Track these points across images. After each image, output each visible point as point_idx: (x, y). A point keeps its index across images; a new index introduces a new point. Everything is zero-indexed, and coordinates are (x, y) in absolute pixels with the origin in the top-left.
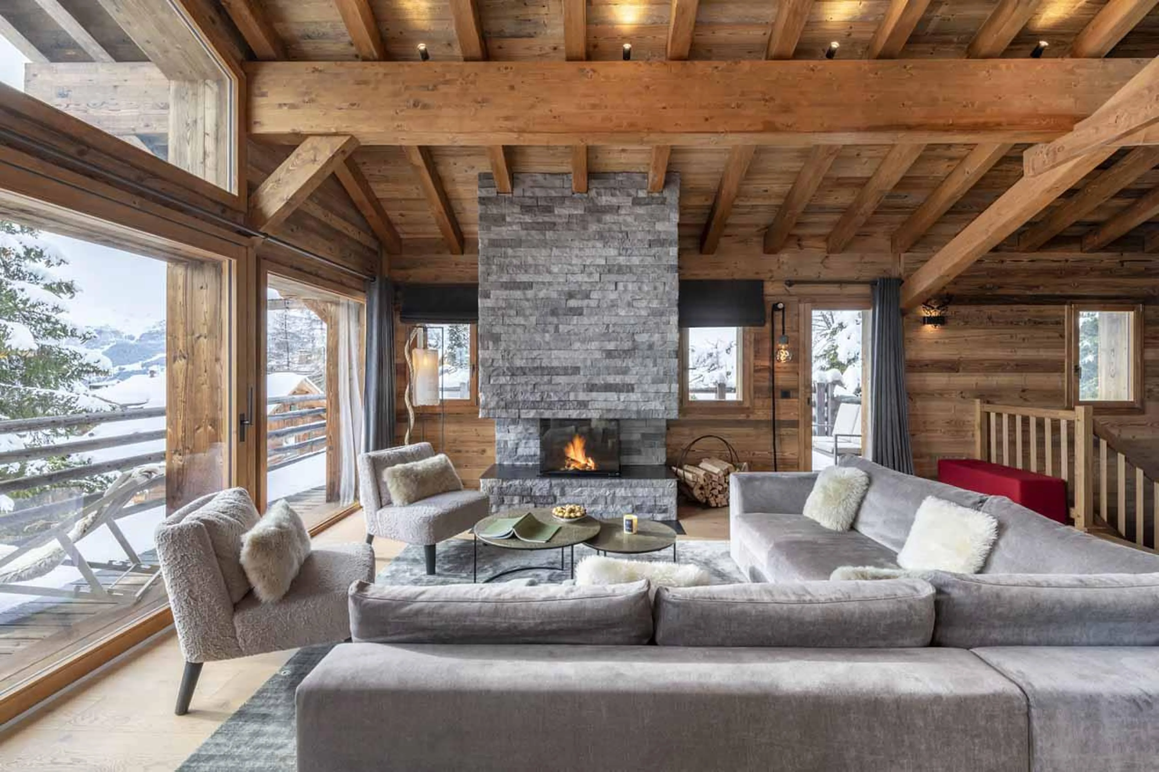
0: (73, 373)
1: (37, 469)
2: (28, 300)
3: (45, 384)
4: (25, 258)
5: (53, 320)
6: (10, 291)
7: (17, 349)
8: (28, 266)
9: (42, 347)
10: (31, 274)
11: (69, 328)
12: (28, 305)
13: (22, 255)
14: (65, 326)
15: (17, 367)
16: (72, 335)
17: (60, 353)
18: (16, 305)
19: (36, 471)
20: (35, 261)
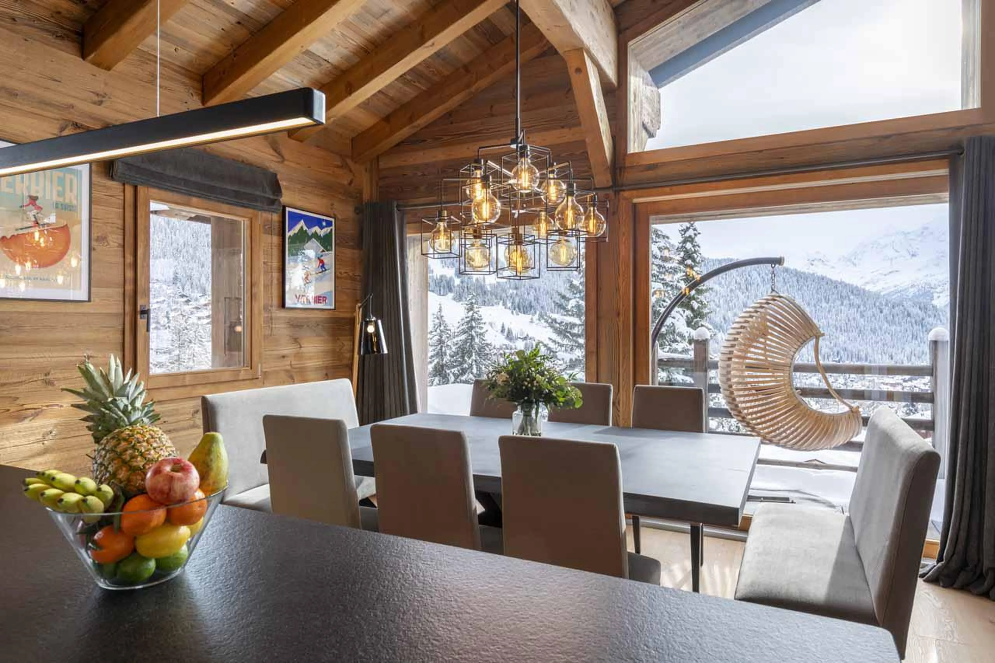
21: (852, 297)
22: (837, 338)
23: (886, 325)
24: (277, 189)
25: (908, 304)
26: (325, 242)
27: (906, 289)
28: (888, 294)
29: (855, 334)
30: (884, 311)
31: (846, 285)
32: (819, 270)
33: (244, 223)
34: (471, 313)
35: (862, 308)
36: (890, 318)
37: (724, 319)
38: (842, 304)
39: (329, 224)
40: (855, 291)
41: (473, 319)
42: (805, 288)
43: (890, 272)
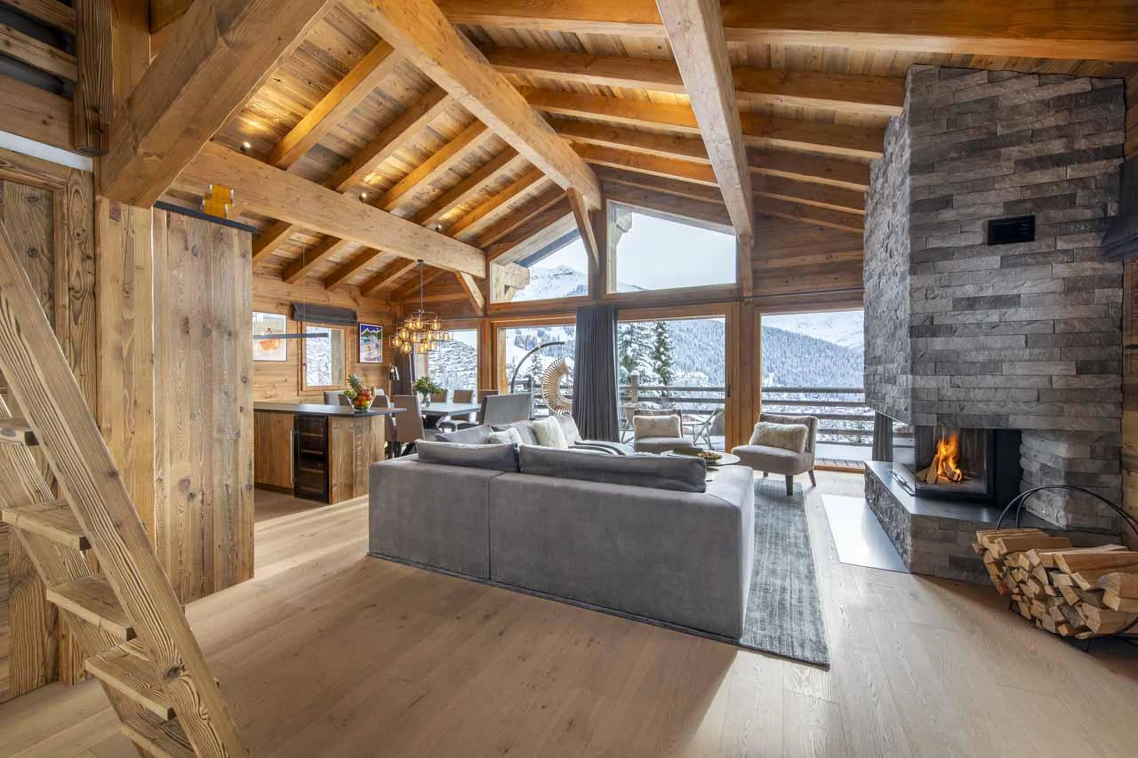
21: (827, 351)
22: (816, 381)
23: (852, 371)
24: (355, 317)
26: (379, 336)
28: (854, 349)
29: (829, 377)
31: (823, 342)
32: (804, 331)
33: (343, 331)
35: (835, 358)
36: (855, 366)
38: (820, 356)
39: (380, 328)
40: (830, 346)
41: (536, 368)
42: (793, 344)
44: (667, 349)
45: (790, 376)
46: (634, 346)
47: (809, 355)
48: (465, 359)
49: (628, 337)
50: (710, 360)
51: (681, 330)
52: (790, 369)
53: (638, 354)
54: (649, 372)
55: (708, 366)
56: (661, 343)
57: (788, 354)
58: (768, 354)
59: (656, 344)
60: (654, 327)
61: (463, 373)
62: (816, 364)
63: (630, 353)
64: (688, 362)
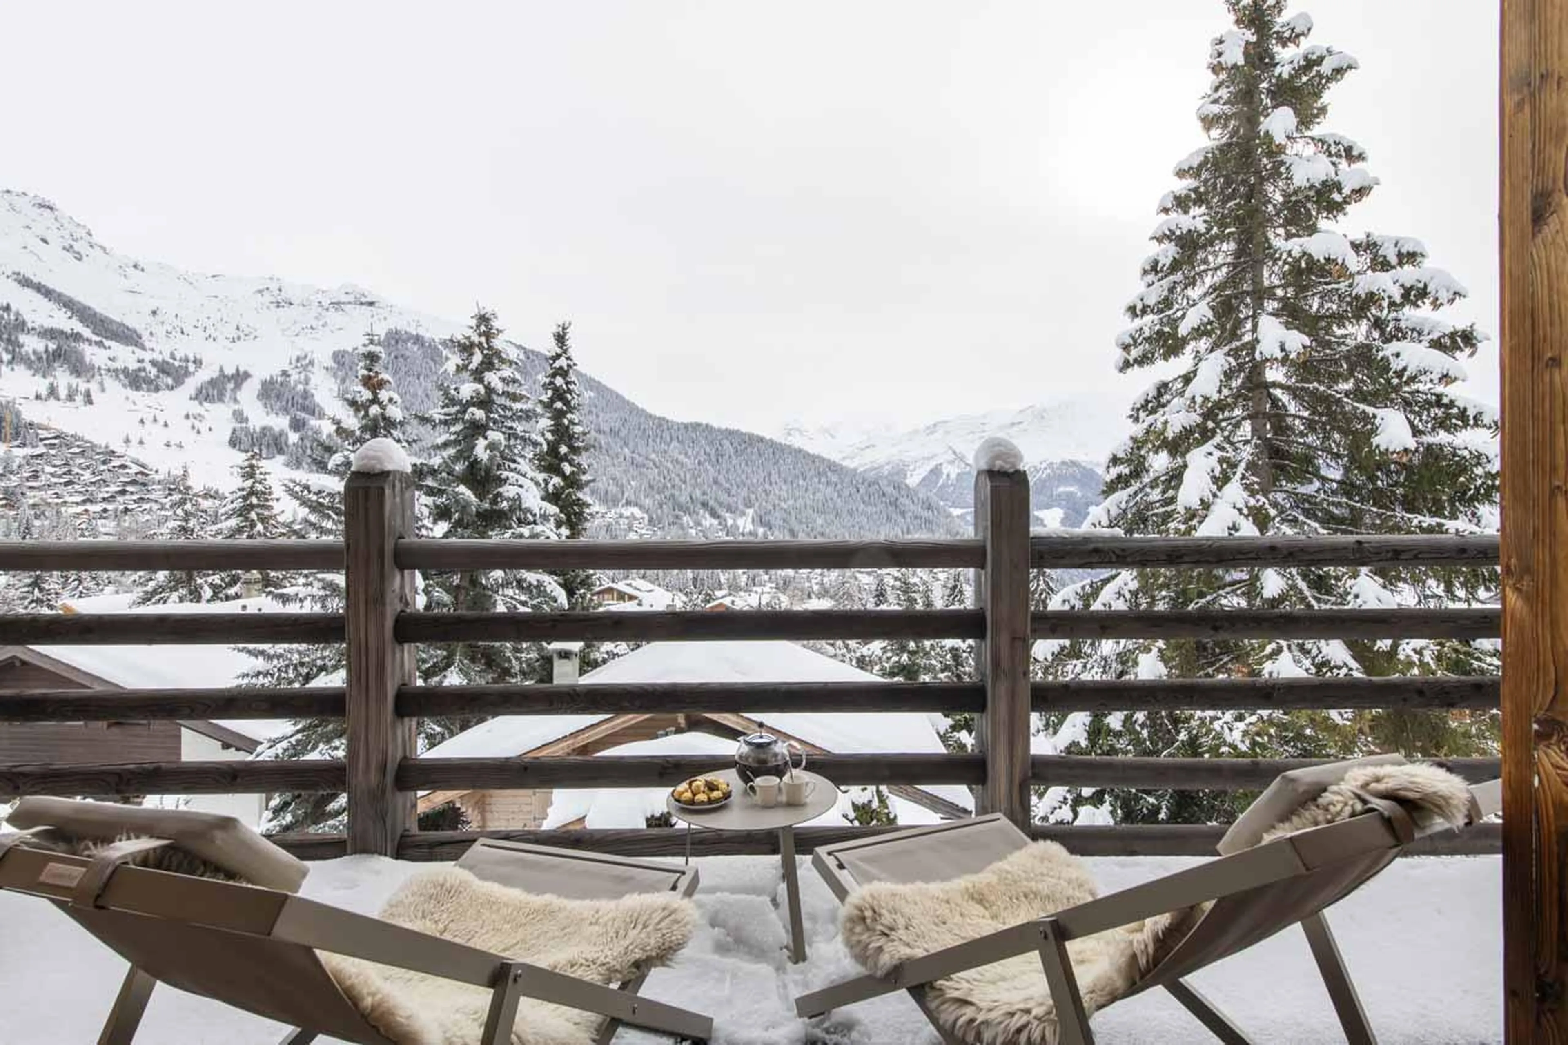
0: (1477, 489)
1: (1415, 650)
2: (1405, 369)
3: (1437, 511)
4: (1402, 305)
5: (1445, 400)
6: (1382, 359)
7: (1387, 450)
8: (1410, 315)
9: (1429, 447)
10: (1413, 330)
11: (1471, 413)
12: (1405, 379)
13: (1398, 299)
14: (1465, 409)
15: (1396, 484)
16: (1476, 425)
17: (1455, 455)
18: (1388, 381)
19: (1412, 653)
20: (1418, 306)
21: (829, 474)
23: (862, 506)
25: (883, 483)
27: (881, 467)
28: (865, 471)
29: (832, 517)
30: (861, 491)
31: (823, 460)
32: (796, 442)
34: (249, 483)
35: (839, 486)
36: (866, 498)
37: (691, 498)
38: (819, 482)
40: (833, 467)
41: (252, 492)
42: (781, 462)
43: (868, 447)
44: (574, 450)
45: (777, 514)
46: (495, 436)
47: (804, 479)
48: (87, 476)
49: (479, 414)
50: (651, 487)
51: (599, 431)
52: (777, 502)
53: (503, 457)
54: (533, 500)
55: (646, 496)
56: (562, 433)
57: (775, 477)
58: (744, 477)
59: (549, 436)
60: (545, 398)
61: (80, 509)
62: (814, 494)
63: (481, 451)
64: (613, 489)
